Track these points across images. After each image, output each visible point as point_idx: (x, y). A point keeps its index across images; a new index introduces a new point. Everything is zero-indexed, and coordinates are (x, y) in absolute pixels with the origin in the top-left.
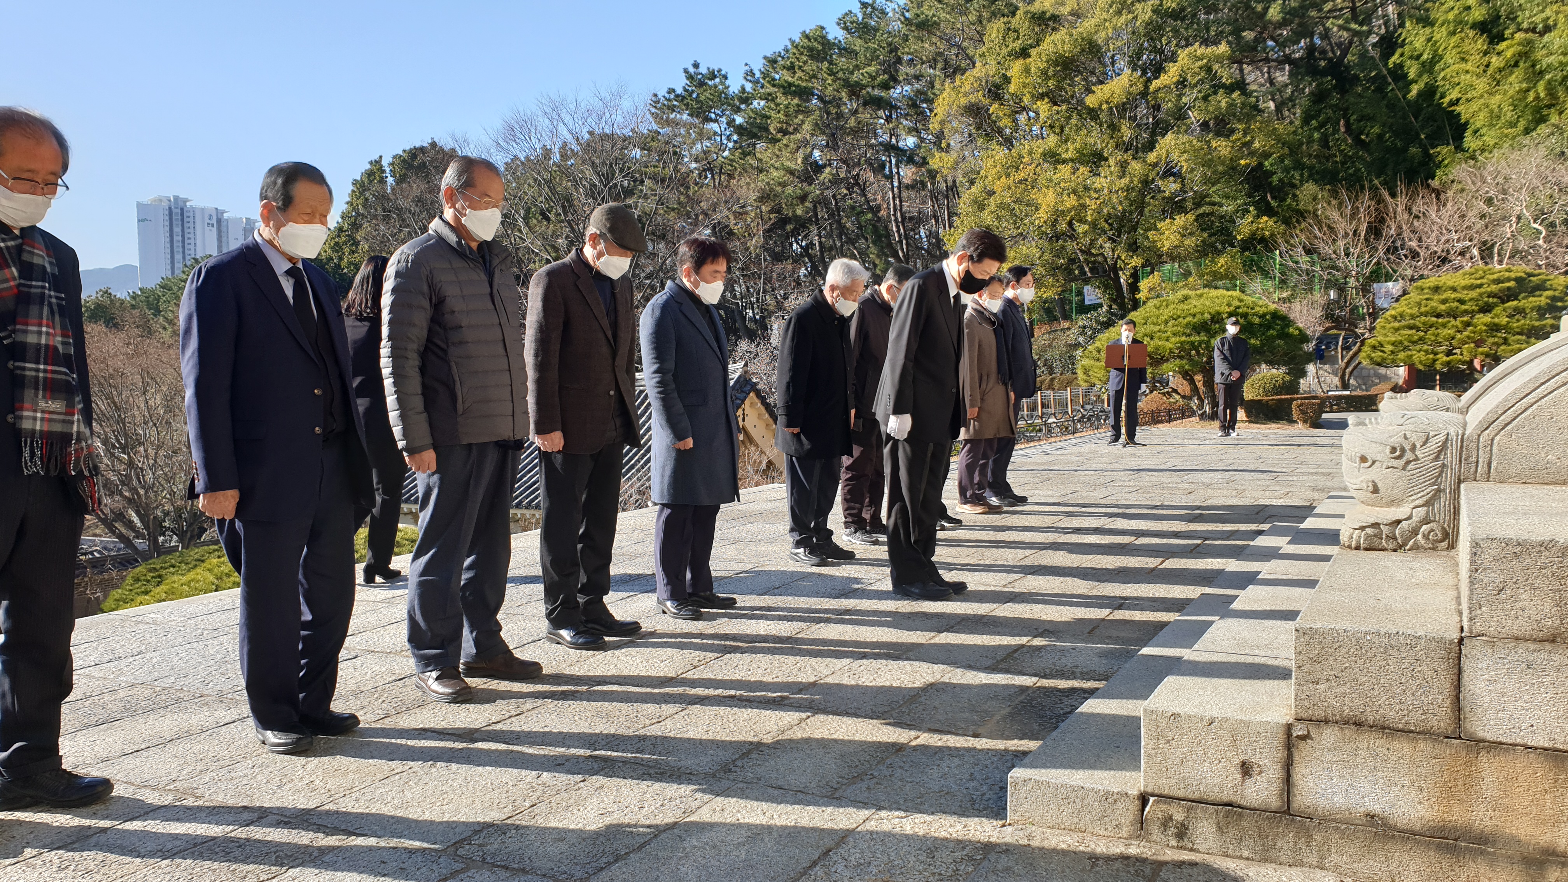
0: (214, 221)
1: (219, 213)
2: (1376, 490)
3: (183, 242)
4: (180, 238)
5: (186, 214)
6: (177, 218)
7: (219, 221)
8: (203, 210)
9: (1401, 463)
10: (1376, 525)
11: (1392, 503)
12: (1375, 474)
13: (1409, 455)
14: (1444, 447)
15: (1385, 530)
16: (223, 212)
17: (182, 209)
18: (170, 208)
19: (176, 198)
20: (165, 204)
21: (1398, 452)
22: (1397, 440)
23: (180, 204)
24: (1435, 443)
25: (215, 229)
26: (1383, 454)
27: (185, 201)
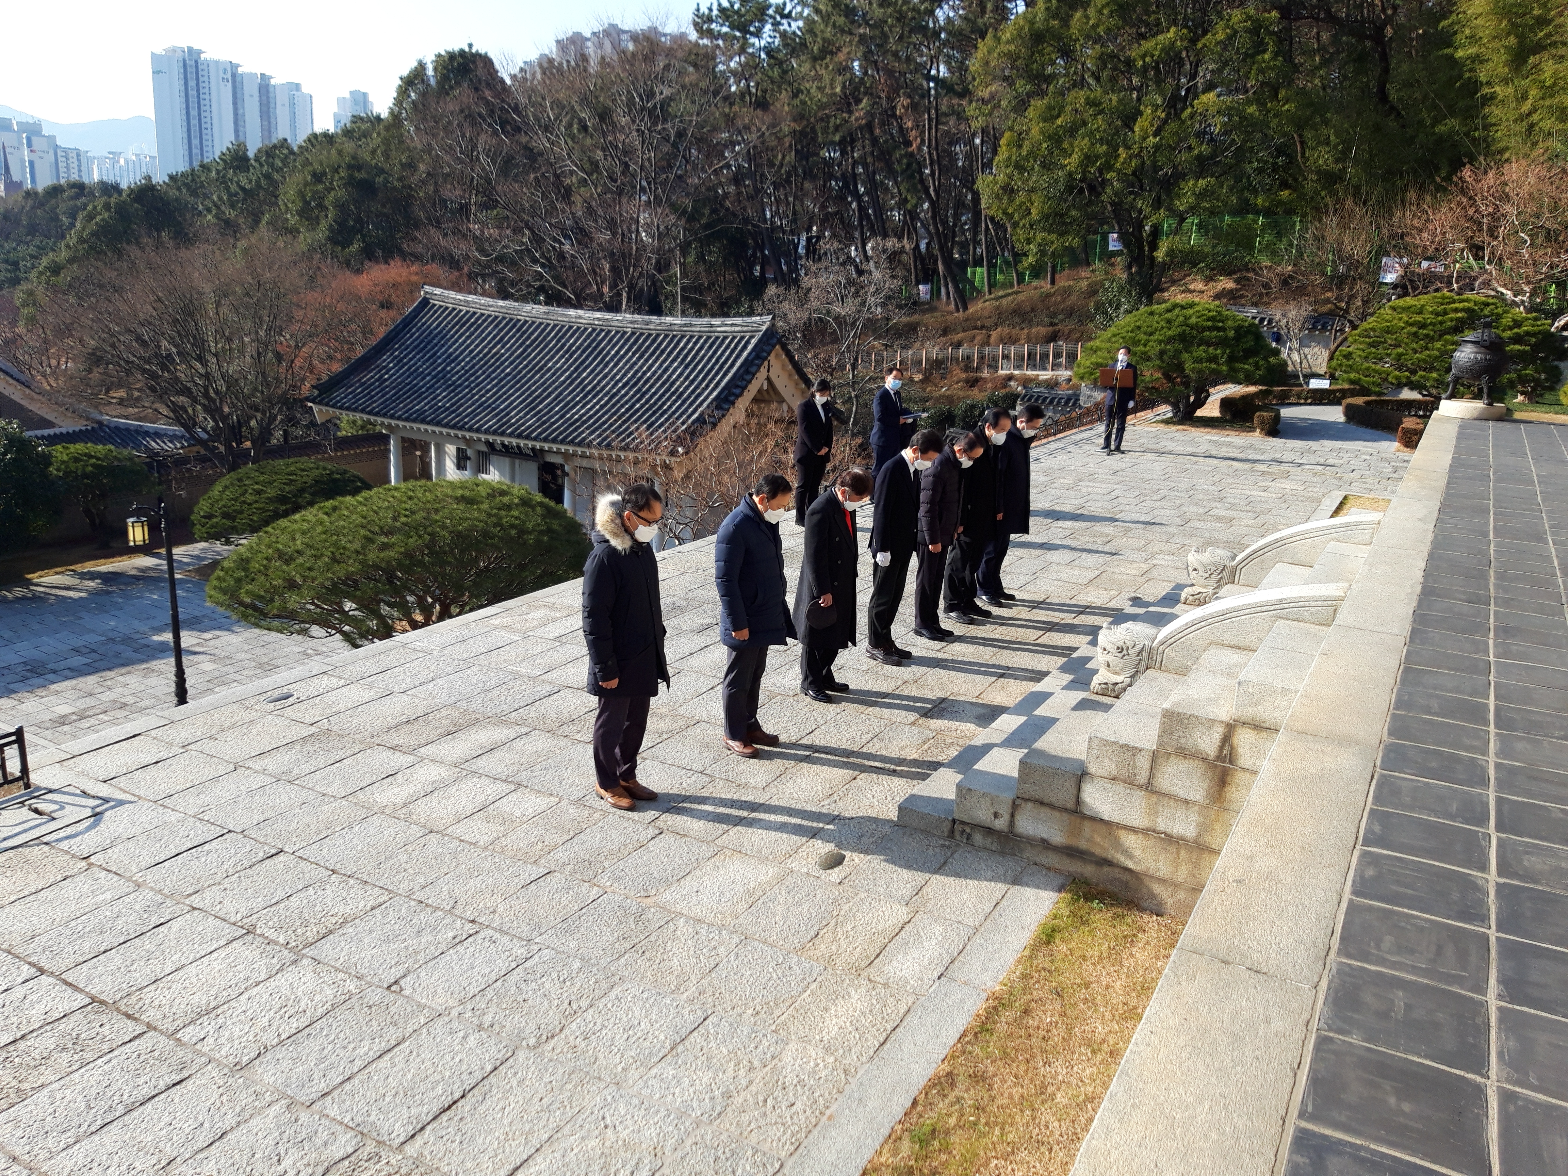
0: (229, 76)
1: (234, 67)
2: (1109, 666)
3: (198, 96)
4: (195, 93)
5: (200, 67)
6: (191, 70)
7: (234, 75)
8: (217, 63)
9: (1121, 655)
10: (1106, 684)
11: (1115, 673)
12: (1109, 658)
13: (1125, 652)
14: (1141, 651)
15: (1111, 687)
16: (237, 66)
17: (196, 62)
18: (184, 60)
19: (190, 49)
20: (179, 55)
21: (1120, 649)
22: (1120, 644)
23: (195, 56)
24: (1138, 648)
25: (230, 84)
26: (1113, 649)
27: (200, 52)
